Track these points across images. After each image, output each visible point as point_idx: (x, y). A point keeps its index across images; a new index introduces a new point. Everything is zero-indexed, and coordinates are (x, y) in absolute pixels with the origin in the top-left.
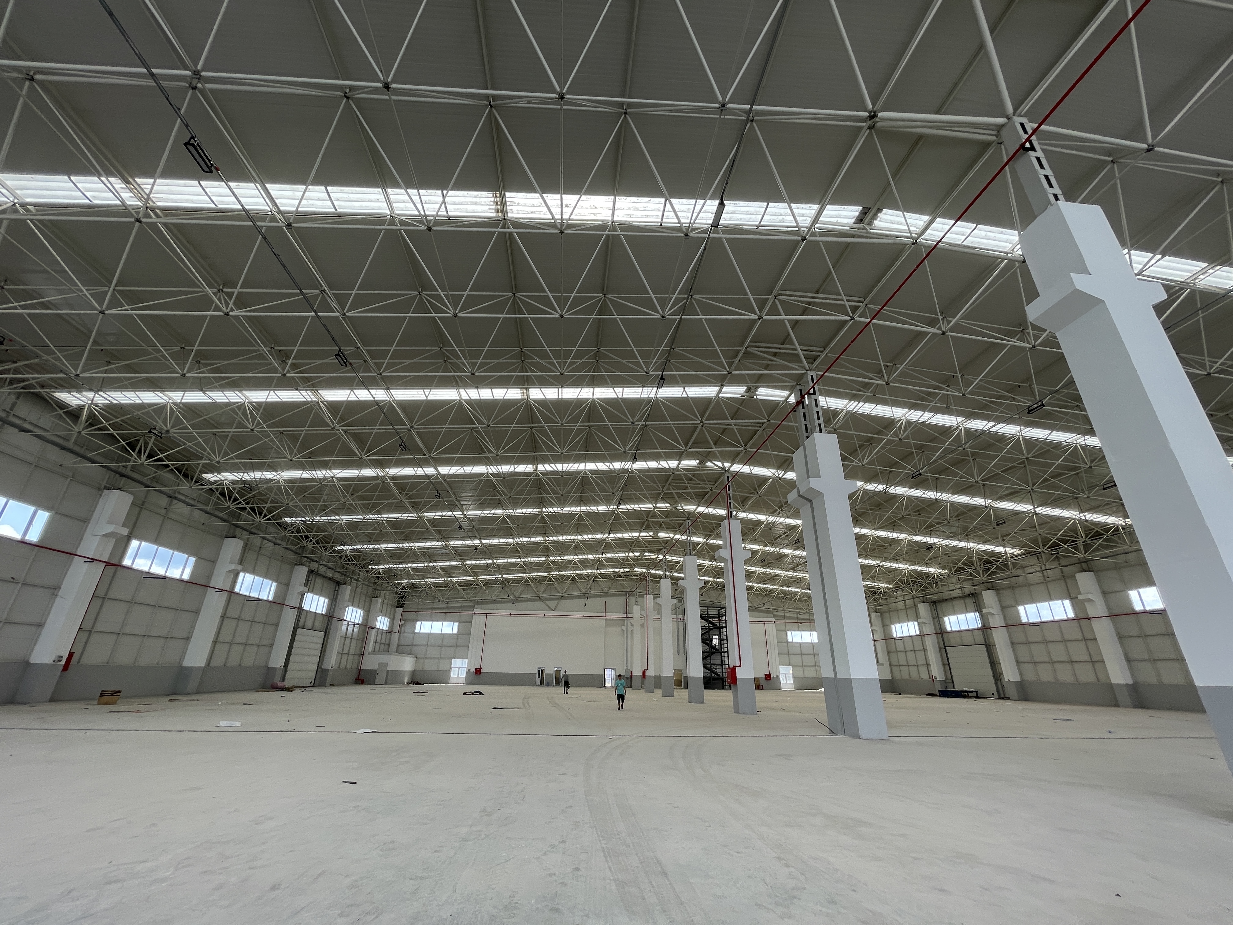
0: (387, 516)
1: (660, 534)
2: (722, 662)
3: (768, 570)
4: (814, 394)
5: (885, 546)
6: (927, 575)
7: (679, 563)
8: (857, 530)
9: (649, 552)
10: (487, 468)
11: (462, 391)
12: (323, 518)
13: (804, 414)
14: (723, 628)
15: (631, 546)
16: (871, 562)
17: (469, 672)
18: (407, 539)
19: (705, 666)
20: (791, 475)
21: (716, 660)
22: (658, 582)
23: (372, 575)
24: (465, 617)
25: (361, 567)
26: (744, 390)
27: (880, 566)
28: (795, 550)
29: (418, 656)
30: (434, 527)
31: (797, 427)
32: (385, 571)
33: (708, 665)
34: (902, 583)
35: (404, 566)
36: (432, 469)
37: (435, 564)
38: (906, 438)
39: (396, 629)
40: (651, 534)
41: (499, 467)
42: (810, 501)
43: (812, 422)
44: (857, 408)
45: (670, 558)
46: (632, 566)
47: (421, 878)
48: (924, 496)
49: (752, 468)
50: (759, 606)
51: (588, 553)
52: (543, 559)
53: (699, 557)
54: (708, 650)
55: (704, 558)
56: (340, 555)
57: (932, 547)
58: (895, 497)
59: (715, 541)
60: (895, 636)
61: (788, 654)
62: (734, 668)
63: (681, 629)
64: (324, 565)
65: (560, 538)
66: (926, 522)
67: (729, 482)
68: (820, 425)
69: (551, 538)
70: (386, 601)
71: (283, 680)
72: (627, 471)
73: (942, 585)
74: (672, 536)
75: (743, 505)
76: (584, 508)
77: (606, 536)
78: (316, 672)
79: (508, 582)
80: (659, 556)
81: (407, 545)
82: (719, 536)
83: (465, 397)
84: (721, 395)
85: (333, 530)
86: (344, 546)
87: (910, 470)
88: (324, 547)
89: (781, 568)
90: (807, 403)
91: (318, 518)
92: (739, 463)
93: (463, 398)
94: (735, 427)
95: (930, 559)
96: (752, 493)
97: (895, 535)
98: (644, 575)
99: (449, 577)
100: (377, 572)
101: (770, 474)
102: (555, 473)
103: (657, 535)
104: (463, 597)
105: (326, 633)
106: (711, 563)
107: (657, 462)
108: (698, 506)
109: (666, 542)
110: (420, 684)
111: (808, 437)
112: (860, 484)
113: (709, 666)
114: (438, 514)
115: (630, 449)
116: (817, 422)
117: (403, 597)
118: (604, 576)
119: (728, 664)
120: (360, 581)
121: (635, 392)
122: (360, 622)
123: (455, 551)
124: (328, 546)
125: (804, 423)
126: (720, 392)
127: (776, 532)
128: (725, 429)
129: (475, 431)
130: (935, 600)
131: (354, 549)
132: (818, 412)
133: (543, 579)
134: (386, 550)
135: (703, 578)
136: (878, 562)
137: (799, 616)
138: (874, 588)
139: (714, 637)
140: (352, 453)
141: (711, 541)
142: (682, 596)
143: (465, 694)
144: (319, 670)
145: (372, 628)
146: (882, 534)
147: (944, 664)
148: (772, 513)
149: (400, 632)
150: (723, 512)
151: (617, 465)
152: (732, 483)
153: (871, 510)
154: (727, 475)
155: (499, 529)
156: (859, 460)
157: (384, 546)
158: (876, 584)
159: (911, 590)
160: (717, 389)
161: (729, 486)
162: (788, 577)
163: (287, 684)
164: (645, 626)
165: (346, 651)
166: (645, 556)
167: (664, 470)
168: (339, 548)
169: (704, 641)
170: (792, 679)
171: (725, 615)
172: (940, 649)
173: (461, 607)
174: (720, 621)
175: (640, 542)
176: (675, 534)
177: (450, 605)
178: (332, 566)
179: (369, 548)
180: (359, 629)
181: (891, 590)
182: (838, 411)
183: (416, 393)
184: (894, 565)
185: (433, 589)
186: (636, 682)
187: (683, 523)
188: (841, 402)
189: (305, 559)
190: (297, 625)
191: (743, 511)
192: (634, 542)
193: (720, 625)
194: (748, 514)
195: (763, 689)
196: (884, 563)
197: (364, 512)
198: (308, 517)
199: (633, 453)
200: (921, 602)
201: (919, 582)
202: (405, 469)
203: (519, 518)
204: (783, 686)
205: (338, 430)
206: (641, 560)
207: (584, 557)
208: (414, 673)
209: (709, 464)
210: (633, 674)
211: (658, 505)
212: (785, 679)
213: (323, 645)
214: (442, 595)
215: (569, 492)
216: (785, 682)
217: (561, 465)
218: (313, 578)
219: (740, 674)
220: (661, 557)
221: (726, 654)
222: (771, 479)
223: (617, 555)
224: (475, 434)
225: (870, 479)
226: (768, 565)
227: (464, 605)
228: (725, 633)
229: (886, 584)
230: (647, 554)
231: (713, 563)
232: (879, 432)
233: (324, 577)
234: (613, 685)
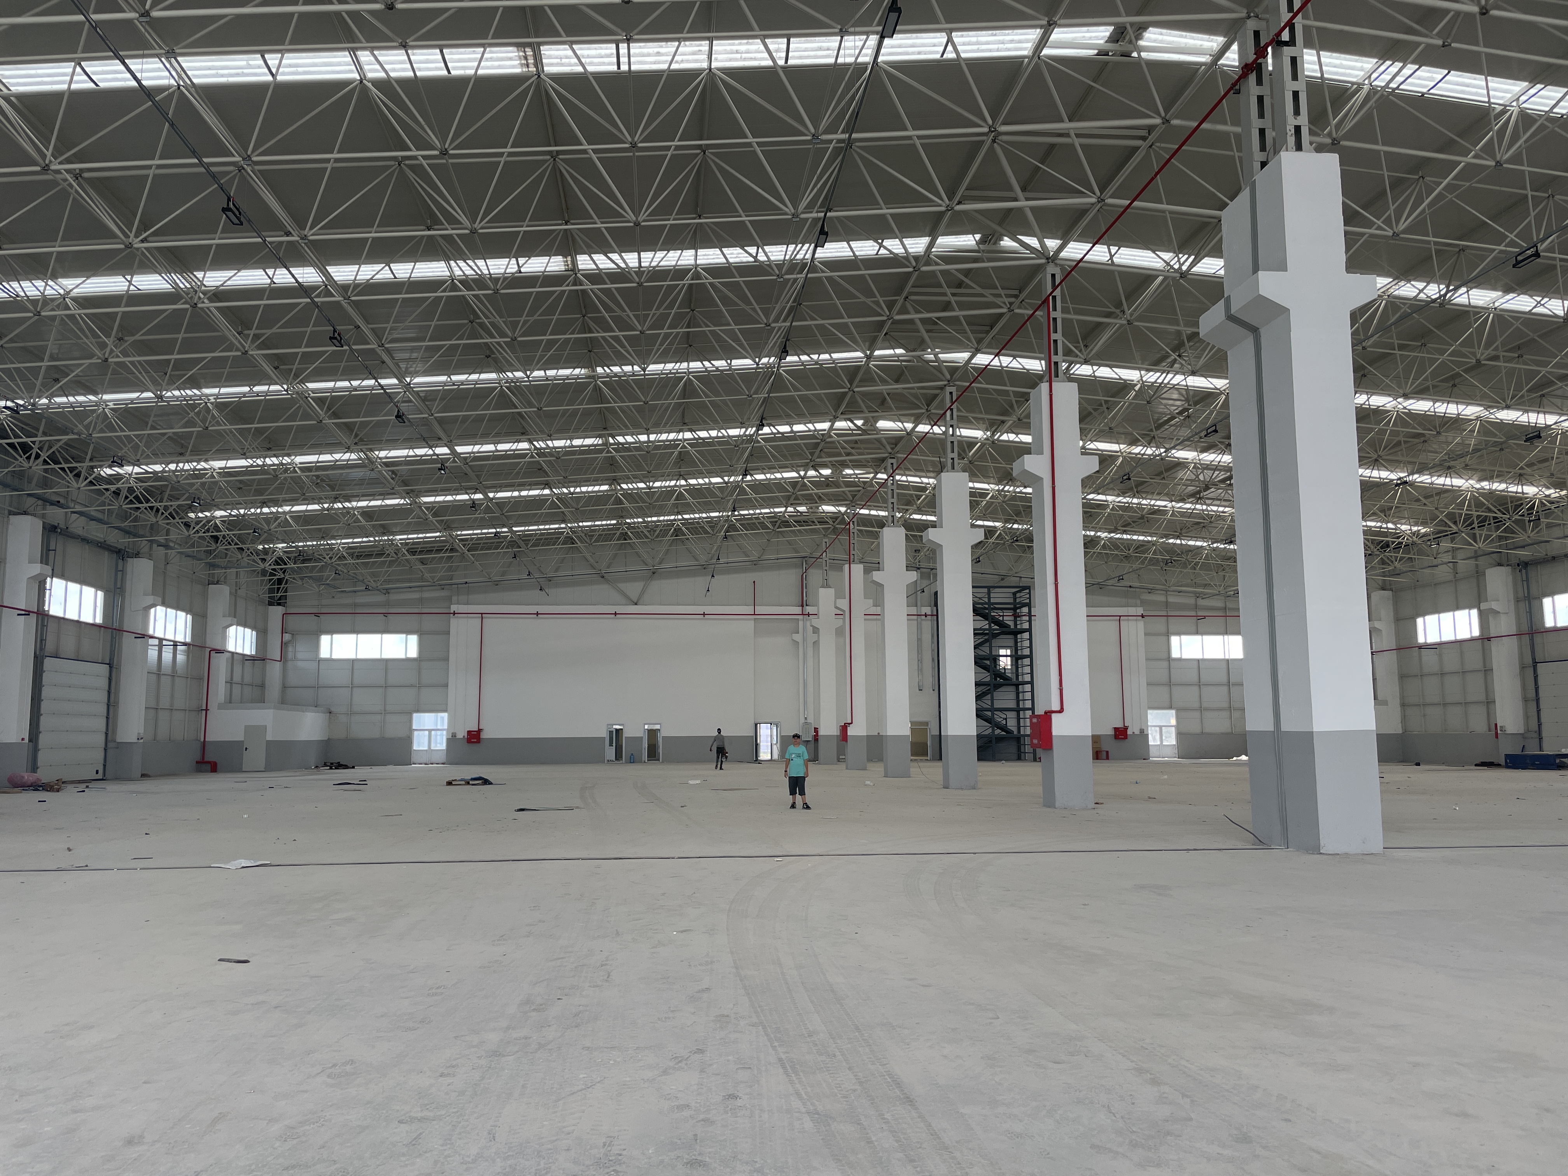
0: (215, 391)
1: (882, 424)
2: (1018, 704)
3: (1135, 501)
4: (1292, 42)
5: (1423, 435)
6: (1518, 502)
7: (924, 489)
8: (1361, 399)
9: (854, 467)
10: (450, 268)
11: (365, 56)
12: (58, 400)
13: (1260, 99)
14: (1023, 631)
15: (812, 454)
16: (1384, 474)
17: (452, 740)
18: (272, 445)
19: (979, 715)
20: (1210, 266)
21: (1004, 698)
22: (876, 536)
23: (201, 534)
24: (431, 623)
25: (171, 514)
26: (1108, 34)
27: (1406, 482)
28: (1203, 451)
29: (333, 709)
30: (335, 415)
31: (1238, 136)
32: (232, 524)
33: (988, 710)
34: (1455, 523)
35: (274, 510)
36: (311, 270)
37: (347, 505)
38: (1513, 160)
39: (275, 652)
40: (859, 423)
41: (481, 263)
42: (1254, 330)
43: (1279, 123)
44: (1399, 79)
45: (904, 478)
46: (814, 500)
47: (421, 1120)
48: (1540, 310)
49: (1114, 249)
50: (1110, 582)
51: (711, 473)
52: (605, 488)
53: (973, 477)
54: (988, 679)
55: (986, 478)
56: (113, 488)
57: (1539, 437)
58: (1467, 313)
59: (1012, 437)
60: (1421, 640)
61: (1170, 684)
62: (1048, 714)
63: (927, 637)
64: (81, 513)
65: (643, 438)
66: (1532, 374)
67: (1055, 288)
68: (1298, 129)
69: (620, 439)
70: (242, 592)
71: (34, 768)
72: (803, 265)
73: (1549, 526)
74: (909, 426)
75: (1086, 346)
76: (696, 365)
77: (751, 431)
78: (105, 750)
79: (526, 542)
80: (880, 476)
81: (275, 461)
82: (1023, 425)
83: (374, 72)
84: (1046, 52)
85: (87, 427)
86: (121, 466)
87: (1512, 244)
88: (72, 470)
89: (1167, 494)
90: (1270, 68)
91: (44, 401)
92: (1081, 239)
93: (370, 75)
94: (1077, 142)
95: (1530, 465)
96: (1109, 315)
97: (1452, 409)
98: (843, 521)
99: (384, 534)
100: (209, 526)
101: (1158, 264)
102: (621, 275)
103: (873, 425)
104: (422, 579)
105: (112, 665)
106: (1001, 487)
107: (876, 241)
108: (977, 351)
109: (895, 440)
110: (346, 767)
111: (1263, 164)
112: (1382, 281)
113: (989, 713)
114: (341, 384)
115: (810, 207)
116: (1291, 122)
117: (280, 581)
118: (750, 524)
119: (1032, 709)
120: (172, 548)
121: (820, 49)
122: (188, 640)
123: (393, 472)
124: (83, 466)
125: (1256, 123)
126: (1043, 42)
127: (1161, 409)
128: (1053, 146)
129: (410, 167)
130: (1526, 559)
131: (147, 472)
132: (1296, 94)
133: (606, 535)
134: (226, 473)
135: (980, 523)
136: (1402, 475)
137: (1201, 602)
138: (1385, 534)
139: (1002, 652)
140: (104, 233)
141: (1005, 437)
142: (931, 565)
143: (449, 783)
144: (110, 745)
145: (219, 652)
146: (1422, 406)
147: (1526, 700)
148: (1155, 364)
149: (283, 659)
150: (1035, 365)
151: (777, 253)
152: (1062, 290)
153: (1402, 347)
154: (1051, 269)
155: (494, 419)
156: (1388, 222)
157: (218, 464)
158: (1390, 525)
159: (1474, 539)
160: (1034, 34)
161: (1054, 298)
162: (1183, 514)
163: (44, 775)
164: (844, 633)
165: (165, 702)
166: (845, 476)
167: (894, 260)
168: (109, 471)
169: (979, 662)
170: (1174, 736)
171: (1029, 605)
172: (1523, 668)
173: (421, 600)
174: (1016, 616)
175: (833, 442)
176: (917, 422)
177: (393, 597)
178: (99, 516)
179: (182, 470)
180: (188, 653)
181: (1425, 539)
182: (1347, 89)
183: (244, 63)
184: (1441, 481)
185: (350, 561)
186: (826, 750)
187: (937, 395)
188: (1359, 65)
189: (32, 500)
190: (41, 649)
191: (1086, 362)
192: (817, 444)
193: (1016, 625)
194: (1095, 368)
195: (1107, 758)
196: (1416, 476)
197: (155, 383)
198: (23, 399)
199: (816, 220)
200: (1492, 565)
201: (1495, 518)
202: (243, 273)
203: (540, 390)
204: (1152, 752)
205: (58, 172)
206: (836, 484)
207: (701, 481)
208: (326, 745)
209: (1007, 243)
210: (822, 732)
211: (877, 353)
212: (1158, 737)
213: (109, 692)
214: (373, 575)
215: (658, 324)
216: (1159, 743)
217: (636, 255)
218: (57, 543)
219: (1059, 727)
220: (882, 476)
221: (1028, 687)
222: (1161, 278)
223: (778, 475)
224: (410, 174)
225: (1405, 274)
226: (1138, 490)
227: (426, 595)
228: (1027, 644)
229: (1416, 524)
230: (849, 471)
231: (1007, 488)
232: (1447, 146)
233: (85, 540)
234: (776, 757)
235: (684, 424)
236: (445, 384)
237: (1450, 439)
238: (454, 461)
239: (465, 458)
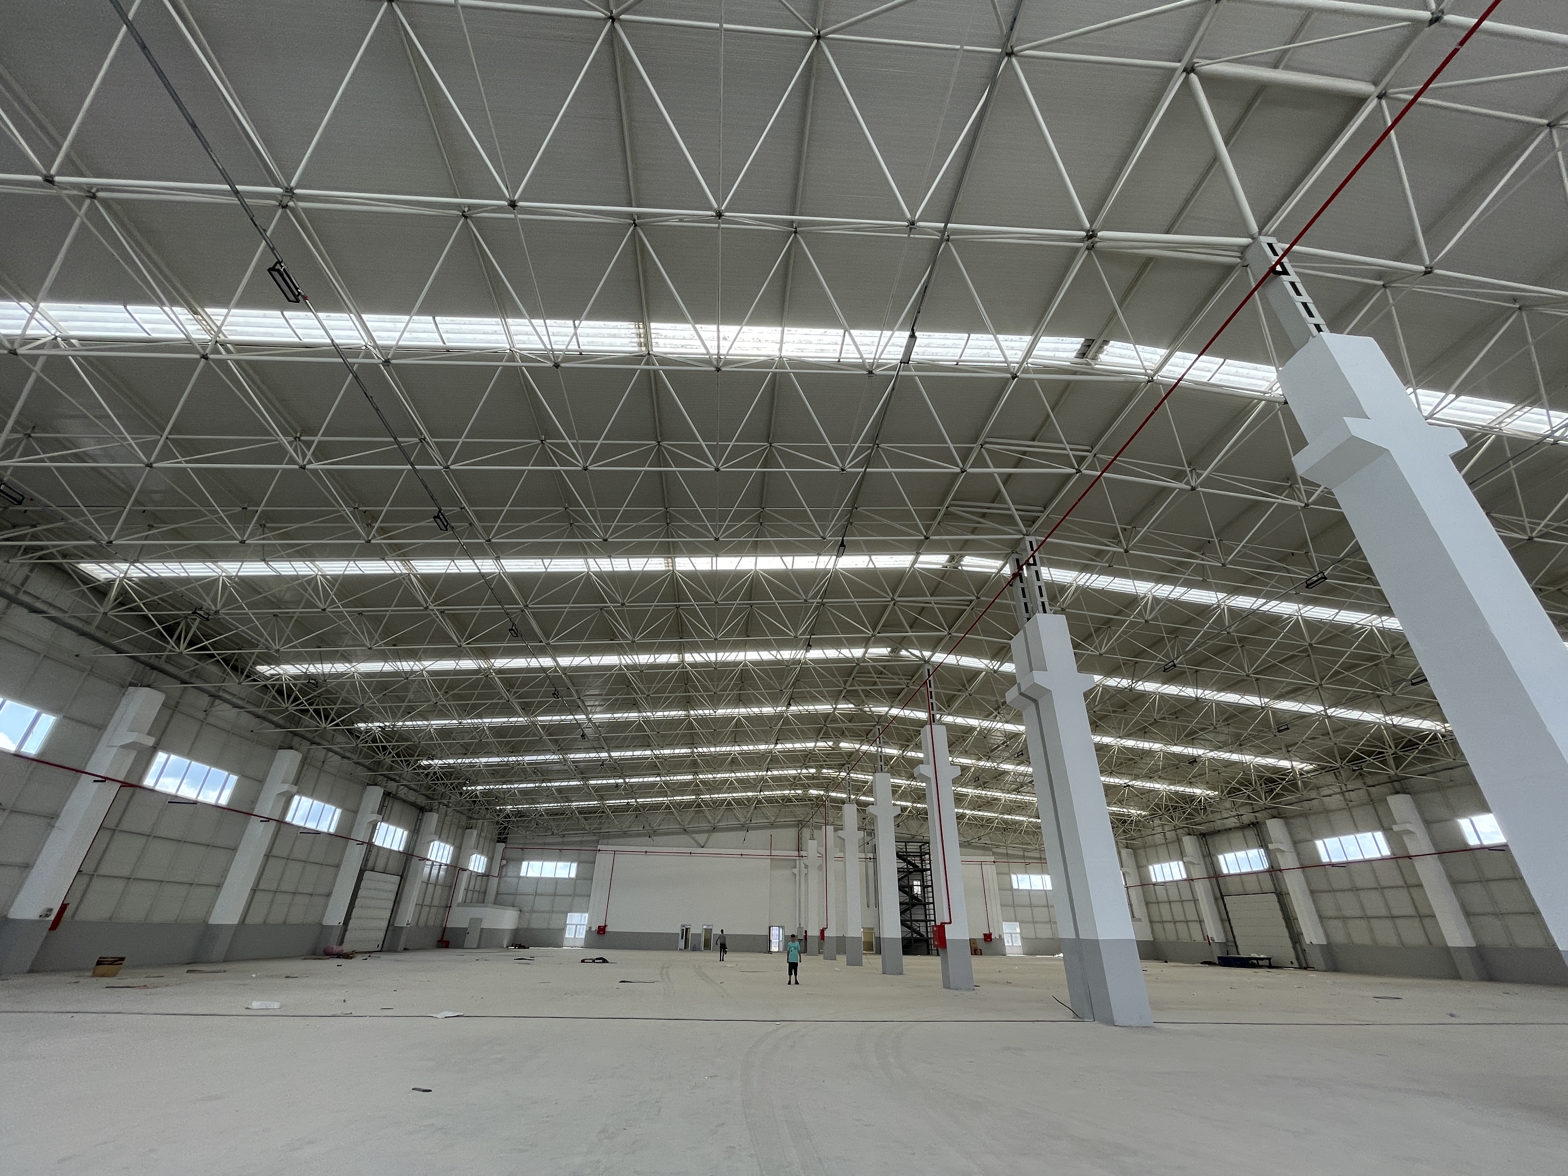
0: (489, 720)
1: (842, 745)
2: (926, 918)
3: (984, 792)
4: (1035, 564)
5: (1134, 759)
6: (1191, 798)
7: (867, 782)
8: (1097, 739)
9: (828, 768)
10: (620, 659)
11: (591, 561)
12: (408, 723)
13: (1023, 589)
14: (927, 870)
15: (804, 760)
16: (1117, 780)
17: (589, 931)
18: (514, 751)
19: (903, 923)
20: (1009, 667)
21: (917, 914)
22: (840, 809)
23: (467, 799)
24: (586, 855)
25: (453, 788)
26: (946, 559)
27: (1128, 786)
28: (1018, 765)
29: (522, 909)
30: (550, 735)
31: (1014, 606)
32: (485, 793)
33: (908, 921)
34: (1160, 809)
35: (509, 786)
36: (550, 659)
37: (549, 784)
38: (1154, 619)
39: (495, 871)
40: (831, 744)
41: (635, 657)
42: (1035, 701)
43: (1033, 600)
44: (1090, 581)
45: (855, 776)
46: (806, 787)
48: (1182, 694)
49: (959, 657)
50: (973, 841)
51: (748, 770)
52: (690, 777)
53: (893, 775)
54: (907, 901)
55: (900, 776)
56: (426, 771)
57: (1196, 761)
58: (1143, 696)
59: (913, 754)
60: (1154, 880)
61: (1014, 905)
62: (943, 925)
63: (871, 872)
64: (405, 786)
65: (713, 749)
66: (1185, 728)
67: (930, 676)
68: (1043, 603)
69: (700, 750)
70: (483, 834)
71: (341, 943)
72: (799, 661)
73: (1212, 812)
74: (857, 746)
75: (949, 706)
76: (743, 711)
77: (772, 746)
78: (387, 931)
79: (644, 808)
80: (842, 774)
81: (514, 759)
82: (918, 747)
83: (594, 568)
84: (917, 566)
85: (419, 738)
86: (433, 759)
87: (1161, 660)
88: (406, 761)
89: (1000, 789)
90: (1026, 575)
91: (400, 724)
92: (942, 651)
93: (592, 570)
94: (935, 606)
95: (1194, 777)
96: (960, 691)
97: (1146, 745)
98: (822, 800)
99: (566, 802)
100: (473, 795)
101: (983, 666)
102: (707, 664)
103: (838, 745)
104: (584, 829)
105: (403, 877)
106: (909, 782)
107: (837, 650)
108: (892, 707)
109: (850, 754)
110: (524, 947)
111: (1028, 619)
112: (1097, 678)
113: (909, 923)
114: (555, 718)
115: (802, 634)
116: (1040, 600)
117: (505, 828)
118: (770, 800)
119: (935, 921)
120: (450, 807)
121: (809, 562)
122: (448, 863)
123: (576, 766)
124: (412, 759)
125: (1023, 600)
126: (915, 561)
127: (992, 741)
128: (923, 608)
129: (607, 611)
130: (1204, 832)
131: (445, 764)
132: (1040, 587)
133: (689, 805)
134: (487, 765)
135: (898, 803)
136: (1127, 781)
137: (1026, 854)
138: (1123, 815)
139: (915, 883)
140: (449, 640)
141: (909, 754)
142: (872, 828)
143: (583, 961)
144: (390, 928)
145: (464, 870)
146: (1130, 743)
147: (1222, 920)
148: (987, 717)
149: (500, 876)
150: (923, 715)
151: (786, 654)
152: (934, 677)
153: (1114, 712)
154: (927, 667)
155: (633, 738)
156: (1095, 648)
157: (484, 760)
158: (1125, 810)
159: (1172, 818)
160: (911, 558)
161: (930, 681)
162: (1011, 801)
163: (346, 948)
164: (824, 868)
165: (427, 901)
166: (822, 774)
167: (846, 660)
168: (426, 763)
169: (901, 888)
170: (1019, 940)
171: (929, 854)
172: (1216, 899)
173: (582, 842)
174: (922, 860)
175: (816, 754)
176: (862, 744)
177: (566, 839)
178: (415, 787)
179: (464, 763)
180: (447, 871)
181: (1145, 818)
182: (1065, 586)
183: (533, 564)
184: (1148, 785)
185: (546, 817)
186: (812, 945)
187: (871, 730)
188: (1069, 575)
189: (381, 778)
190: (365, 866)
191: (949, 714)
192: (808, 755)
193: (922, 866)
194: (955, 718)
195: (981, 954)
196: (1134, 782)
197: (459, 715)
198: (388, 722)
199: (807, 639)
200: (1186, 835)
201: (1181, 807)
202: (515, 660)
203: (659, 722)
204: (1008, 950)
205: (433, 610)
206: (817, 778)
207: (743, 774)
208: (516, 932)
209: (904, 653)
210: (808, 934)
211: (839, 706)
212: (1010, 940)
213: (397, 894)
214: (557, 826)
215: (724, 689)
216: (1011, 944)
217: (714, 654)
218: (389, 802)
219: (950, 933)
220: (843, 774)
221: (931, 906)
222: (984, 673)
223: (786, 772)
224: (606, 614)
225: (1110, 672)
226: (984, 786)
227: (585, 839)
228: (929, 878)
229: (1139, 810)
230: (824, 771)
231: (912, 783)
232: (1119, 613)
233: (404, 801)
234: (781, 950)
235: (735, 742)
236: (610, 719)
237: (1149, 762)
238: (610, 761)
239: (616, 759)
